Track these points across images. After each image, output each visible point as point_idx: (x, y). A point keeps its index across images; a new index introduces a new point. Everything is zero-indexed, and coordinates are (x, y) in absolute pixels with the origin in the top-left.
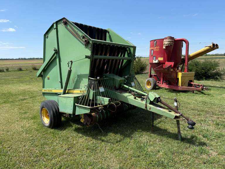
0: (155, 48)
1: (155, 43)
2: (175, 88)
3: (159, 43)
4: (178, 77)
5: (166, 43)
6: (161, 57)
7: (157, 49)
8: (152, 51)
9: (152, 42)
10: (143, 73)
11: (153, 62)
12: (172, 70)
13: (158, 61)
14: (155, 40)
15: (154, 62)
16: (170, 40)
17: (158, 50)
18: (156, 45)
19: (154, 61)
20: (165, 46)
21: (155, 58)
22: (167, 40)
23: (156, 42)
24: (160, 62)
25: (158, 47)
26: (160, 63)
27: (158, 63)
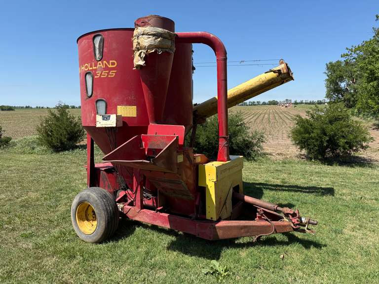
0: (100, 65)
1: (97, 46)
2: (196, 229)
3: (114, 45)
4: (200, 184)
5: (146, 41)
6: (129, 103)
7: (106, 68)
8: (89, 79)
9: (84, 41)
10: (77, 147)
11: (98, 125)
12: (180, 159)
13: (118, 118)
14: (96, 34)
15: (101, 123)
16: (160, 30)
17: (113, 74)
18: (102, 53)
19: (99, 118)
20: (143, 55)
21: (102, 106)
22: (148, 29)
23: (102, 41)
24: (124, 123)
25: (113, 64)
26: (125, 129)
27: (116, 127)
